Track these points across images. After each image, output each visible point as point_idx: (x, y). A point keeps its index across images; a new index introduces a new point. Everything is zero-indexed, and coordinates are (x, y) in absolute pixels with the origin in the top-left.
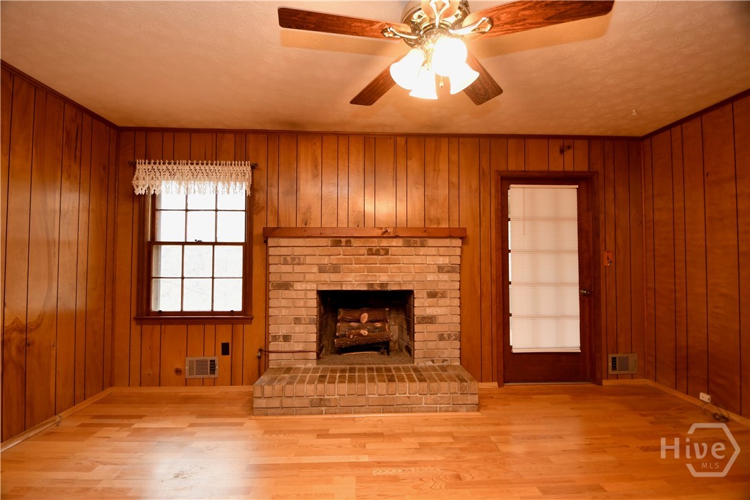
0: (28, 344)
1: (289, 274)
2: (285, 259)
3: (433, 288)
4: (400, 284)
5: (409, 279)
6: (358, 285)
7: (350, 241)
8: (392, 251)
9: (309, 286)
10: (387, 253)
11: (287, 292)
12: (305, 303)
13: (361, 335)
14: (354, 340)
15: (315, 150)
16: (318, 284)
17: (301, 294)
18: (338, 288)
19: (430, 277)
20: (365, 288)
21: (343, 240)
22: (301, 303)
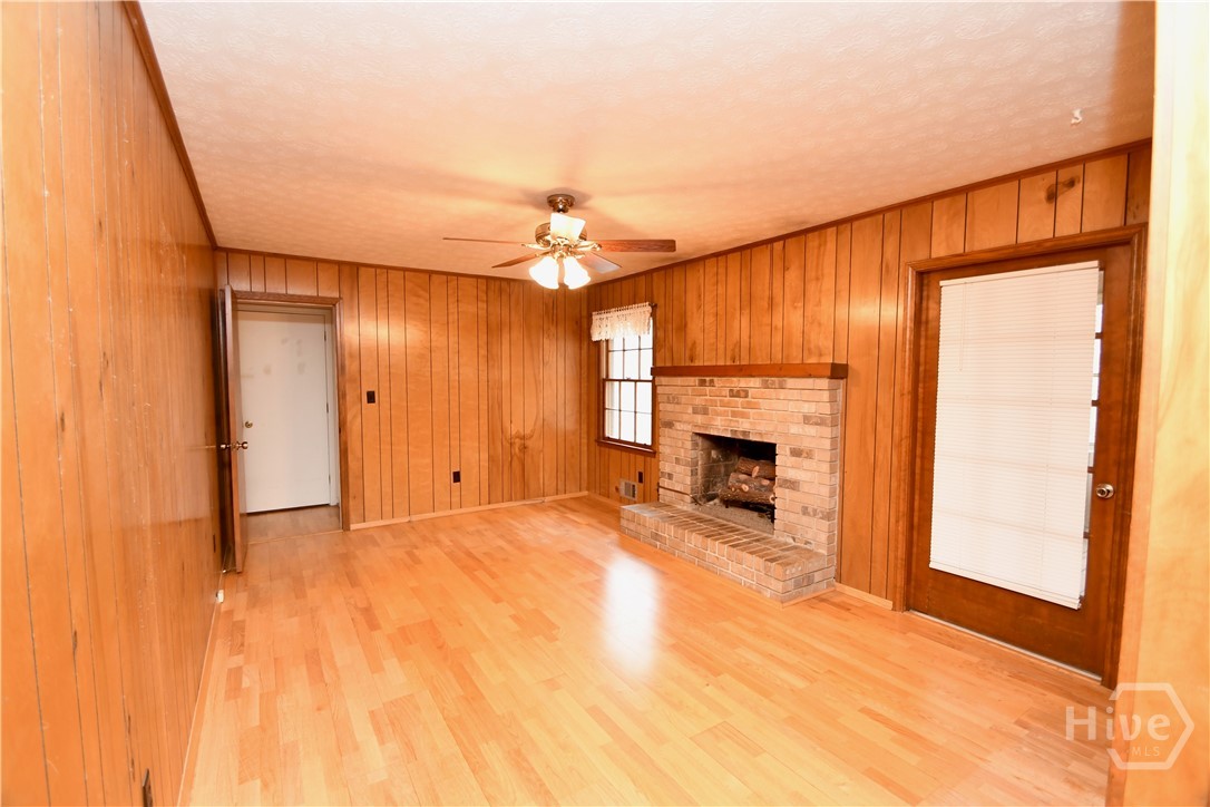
0: (525, 448)
1: (672, 413)
2: (668, 398)
3: (796, 445)
4: (762, 434)
5: (771, 429)
7: (713, 380)
8: (751, 392)
9: (686, 427)
10: (746, 396)
11: (671, 430)
13: (741, 489)
14: (739, 494)
16: (693, 426)
17: (681, 435)
19: (795, 429)
22: (681, 444)
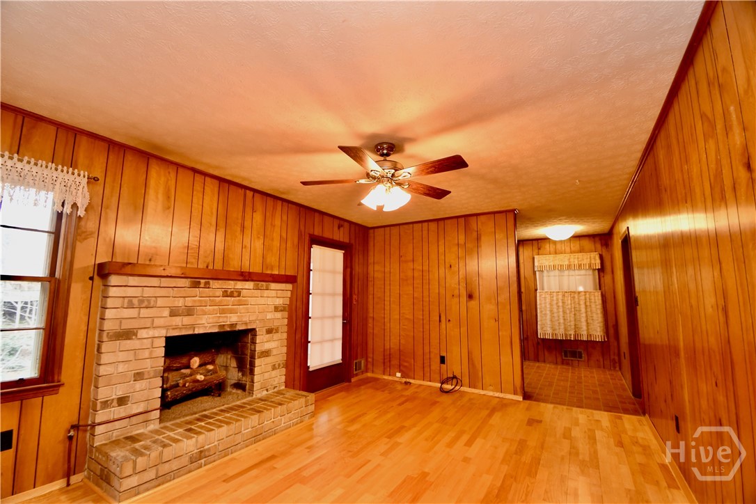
1: (133, 320)
2: (130, 302)
3: (270, 325)
4: (246, 324)
5: (254, 319)
6: (210, 327)
7: (208, 283)
8: (244, 292)
9: (157, 333)
10: (239, 296)
11: (128, 342)
12: (151, 353)
13: (198, 381)
14: (191, 388)
15: (168, 180)
16: (167, 330)
17: (147, 343)
18: (190, 332)
19: (269, 316)
20: (216, 330)
21: (202, 281)
22: (146, 354)
